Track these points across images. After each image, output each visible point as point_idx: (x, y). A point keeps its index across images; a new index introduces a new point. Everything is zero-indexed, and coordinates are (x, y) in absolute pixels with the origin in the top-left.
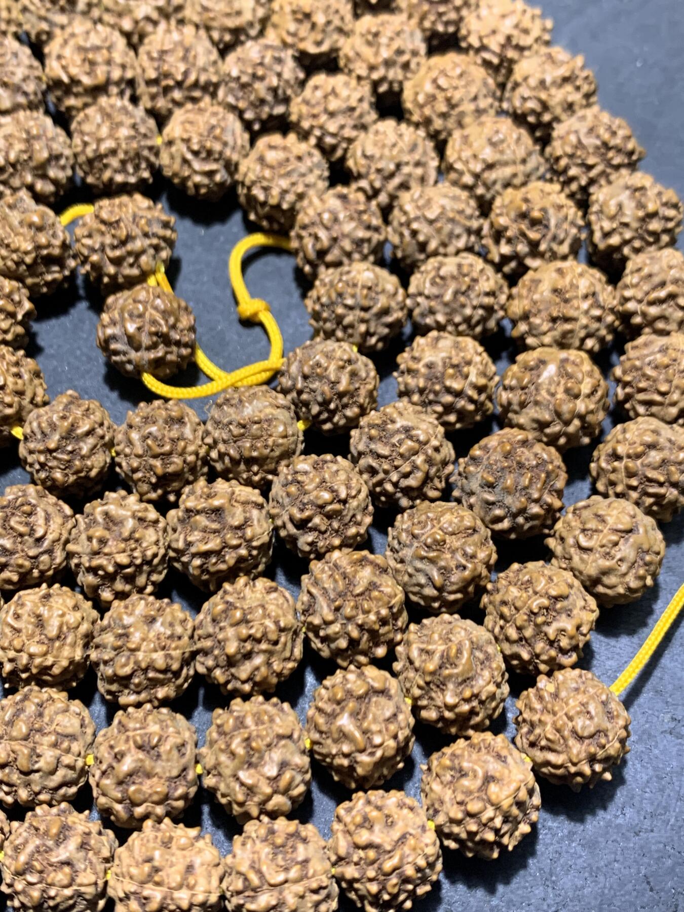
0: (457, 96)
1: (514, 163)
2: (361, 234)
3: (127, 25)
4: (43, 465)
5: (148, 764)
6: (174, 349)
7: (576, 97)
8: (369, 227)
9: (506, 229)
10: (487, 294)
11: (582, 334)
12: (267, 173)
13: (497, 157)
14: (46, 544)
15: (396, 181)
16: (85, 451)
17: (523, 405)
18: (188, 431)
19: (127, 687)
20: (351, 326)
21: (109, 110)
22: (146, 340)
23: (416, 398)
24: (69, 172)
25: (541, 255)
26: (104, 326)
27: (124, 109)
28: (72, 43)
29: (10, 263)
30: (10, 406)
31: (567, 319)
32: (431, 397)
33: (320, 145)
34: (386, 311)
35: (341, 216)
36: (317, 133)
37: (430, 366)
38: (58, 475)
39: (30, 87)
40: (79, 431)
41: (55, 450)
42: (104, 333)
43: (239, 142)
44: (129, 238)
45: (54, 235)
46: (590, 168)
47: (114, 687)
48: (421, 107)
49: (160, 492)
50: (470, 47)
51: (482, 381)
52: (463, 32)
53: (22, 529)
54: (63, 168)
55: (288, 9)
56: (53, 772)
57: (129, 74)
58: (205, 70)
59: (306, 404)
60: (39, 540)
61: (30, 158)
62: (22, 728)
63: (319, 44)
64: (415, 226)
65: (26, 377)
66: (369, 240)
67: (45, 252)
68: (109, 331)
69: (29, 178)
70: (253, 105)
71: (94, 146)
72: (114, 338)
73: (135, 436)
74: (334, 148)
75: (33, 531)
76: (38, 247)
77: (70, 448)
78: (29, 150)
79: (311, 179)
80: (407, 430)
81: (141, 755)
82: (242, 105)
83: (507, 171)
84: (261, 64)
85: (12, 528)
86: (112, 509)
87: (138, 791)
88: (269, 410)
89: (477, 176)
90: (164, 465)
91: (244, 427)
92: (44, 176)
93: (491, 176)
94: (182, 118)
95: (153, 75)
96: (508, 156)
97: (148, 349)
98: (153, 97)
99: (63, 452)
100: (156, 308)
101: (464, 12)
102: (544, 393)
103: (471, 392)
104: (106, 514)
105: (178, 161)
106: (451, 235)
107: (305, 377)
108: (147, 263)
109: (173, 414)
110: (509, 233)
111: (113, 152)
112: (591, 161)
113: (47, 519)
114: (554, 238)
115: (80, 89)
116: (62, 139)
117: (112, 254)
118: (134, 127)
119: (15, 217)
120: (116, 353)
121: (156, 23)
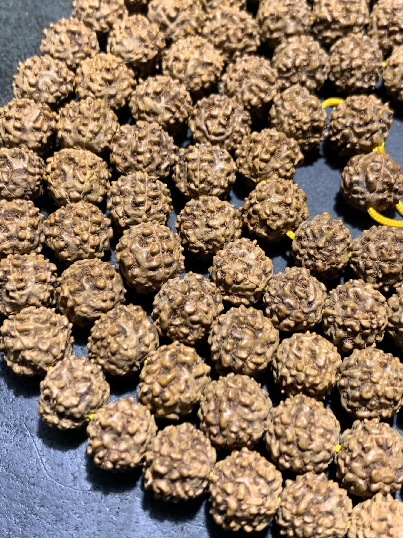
4: (311, 256)
5: (385, 458)
14: (314, 306)
16: (338, 252)
19: (364, 405)
21: (359, 41)
22: (379, 187)
24: (326, 77)
26: (351, 175)
29: (293, 128)
30: (292, 217)
38: (319, 264)
39: (306, 22)
40: (337, 238)
41: (321, 248)
42: (351, 179)
44: (372, 121)
45: (322, 115)
47: (356, 405)
49: (381, 284)
53: (302, 294)
54: (324, 74)
56: (318, 453)
57: (367, 21)
60: (310, 303)
61: (308, 65)
62: (303, 421)
65: (301, 200)
67: (316, 124)
68: (355, 178)
69: (304, 78)
71: (347, 62)
72: (358, 183)
73: (372, 246)
75: (308, 297)
76: (313, 120)
77: (330, 248)
78: (309, 60)
81: (381, 451)
85: (295, 293)
86: (358, 290)
87: (377, 474)
90: (390, 267)
92: (313, 78)
95: (384, 22)
97: (379, 192)
98: (381, 37)
99: (325, 250)
100: (387, 167)
104: (355, 293)
105: (399, 77)
108: (377, 139)
109: (397, 236)
111: (359, 67)
113: (315, 291)
115: (337, 26)
116: (326, 55)
117: (358, 130)
118: (373, 53)
119: (300, 100)
120: (356, 192)
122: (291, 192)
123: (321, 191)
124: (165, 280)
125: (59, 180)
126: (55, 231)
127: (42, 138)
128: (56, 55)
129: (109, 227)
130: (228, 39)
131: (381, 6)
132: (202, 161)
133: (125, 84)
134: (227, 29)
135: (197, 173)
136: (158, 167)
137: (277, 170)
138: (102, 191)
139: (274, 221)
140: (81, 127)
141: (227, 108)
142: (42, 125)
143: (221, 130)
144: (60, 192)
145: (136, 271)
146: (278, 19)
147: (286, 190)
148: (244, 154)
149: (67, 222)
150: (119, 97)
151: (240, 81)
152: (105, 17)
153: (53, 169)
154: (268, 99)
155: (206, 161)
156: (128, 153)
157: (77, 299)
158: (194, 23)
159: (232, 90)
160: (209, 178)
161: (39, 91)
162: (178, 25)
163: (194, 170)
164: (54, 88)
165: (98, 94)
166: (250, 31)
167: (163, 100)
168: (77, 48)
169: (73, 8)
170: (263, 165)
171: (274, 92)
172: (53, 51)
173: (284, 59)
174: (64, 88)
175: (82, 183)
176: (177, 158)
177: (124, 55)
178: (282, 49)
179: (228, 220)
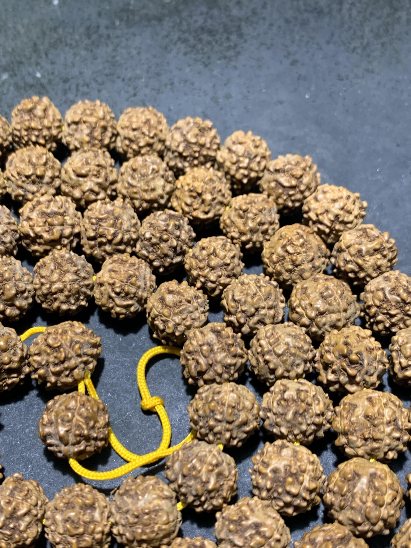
0: (300, 258)
1: (339, 311)
2: (229, 361)
3: (77, 194)
6: (93, 442)
7: (383, 262)
8: (235, 356)
9: (332, 363)
10: (318, 415)
11: (386, 449)
12: (166, 311)
13: (327, 306)
15: (256, 319)
16: (22, 528)
17: (342, 508)
18: (97, 515)
20: (220, 433)
21: (60, 260)
22: (72, 439)
23: (264, 494)
25: (358, 384)
26: (44, 425)
27: (70, 259)
28: (38, 208)
31: (375, 440)
32: (276, 495)
33: (204, 288)
34: (245, 423)
35: (216, 348)
36: (203, 280)
37: (275, 471)
39: (8, 238)
40: (19, 513)
41: (1, 528)
42: (43, 431)
43: (148, 284)
44: (66, 359)
45: (15, 354)
46: (392, 316)
48: (274, 263)
50: (310, 219)
51: (313, 485)
52: (305, 208)
54: (26, 298)
55: (186, 188)
57: (76, 230)
58: (128, 231)
59: (185, 495)
61: (3, 294)
63: (206, 213)
64: (267, 357)
66: (235, 365)
67: (7, 367)
68: (47, 430)
70: (159, 257)
71: (48, 286)
72: (50, 435)
73: (59, 517)
74: (214, 290)
76: (1, 363)
77: (12, 526)
78: (3, 288)
79: (196, 314)
80: (257, 526)
82: (151, 257)
83: (334, 317)
84: (166, 230)
88: (156, 502)
89: (312, 319)
90: (78, 542)
91: (137, 517)
92: (12, 305)
93: (322, 320)
94: (110, 267)
95: (92, 234)
96: (335, 307)
97: (74, 444)
98: (92, 247)
99: (7, 529)
100: (80, 415)
101: (307, 194)
102: (357, 500)
103: (305, 494)
105: (106, 296)
106: (292, 365)
107: (184, 476)
108: (78, 374)
109: (87, 501)
110: (334, 367)
111: (61, 291)
112: (393, 312)
114: (366, 373)
115: (42, 241)
117: (52, 369)
118: (76, 273)
120: (51, 445)
121: (97, 194)
123: (31, 432)
131: (90, 213)
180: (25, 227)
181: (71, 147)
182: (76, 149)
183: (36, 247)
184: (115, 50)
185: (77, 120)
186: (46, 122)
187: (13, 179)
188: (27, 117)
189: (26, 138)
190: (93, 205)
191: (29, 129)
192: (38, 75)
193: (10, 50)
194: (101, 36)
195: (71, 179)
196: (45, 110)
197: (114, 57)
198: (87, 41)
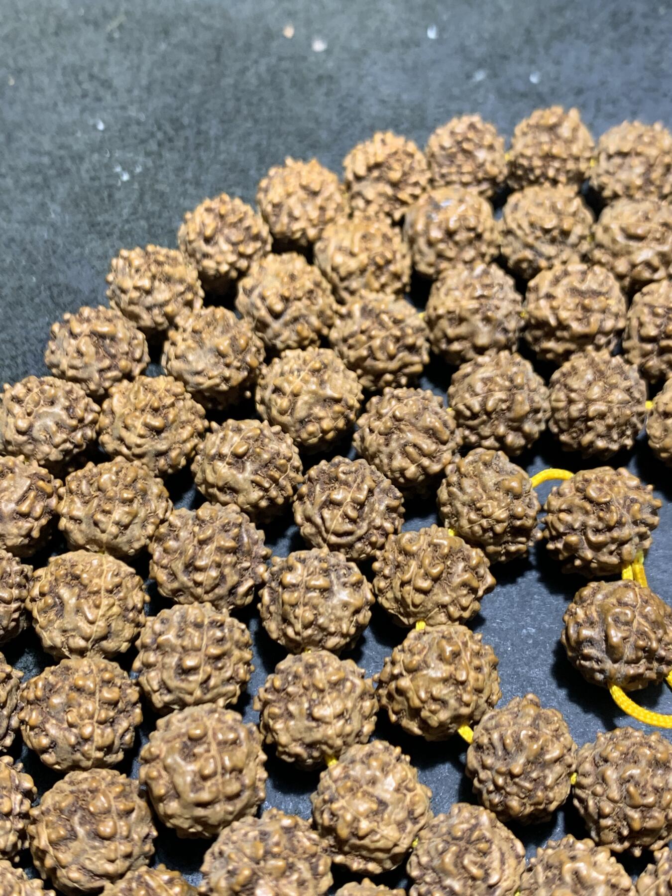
3: (622, 266)
4: (498, 789)
6: (655, 664)
16: (549, 781)
21: (603, 367)
22: (629, 653)
24: (543, 427)
26: (578, 624)
27: (619, 367)
28: (565, 281)
29: (477, 528)
30: (467, 705)
38: (514, 803)
39: (512, 325)
40: (548, 757)
41: (518, 776)
42: (578, 633)
44: (620, 524)
45: (529, 506)
49: (626, 844)
53: (475, 871)
54: (538, 422)
60: (492, 888)
61: (509, 409)
65: (486, 670)
67: (518, 523)
68: (586, 632)
69: (502, 430)
71: (581, 405)
72: (591, 641)
73: (611, 774)
75: (487, 875)
76: (513, 517)
77: (534, 775)
78: (511, 400)
85: (464, 867)
86: (582, 867)
90: (644, 818)
92: (518, 429)
95: (653, 332)
97: (629, 662)
98: (645, 355)
99: (525, 779)
100: (645, 617)
104: (576, 874)
108: (630, 554)
109: (659, 755)
111: (602, 416)
113: (503, 862)
115: (566, 334)
116: (543, 389)
117: (593, 538)
118: (628, 390)
119: (490, 477)
120: (588, 658)
121: (655, 270)
122: (466, 657)
123: (529, 636)
124: (226, 823)
125: (52, 615)
126: (34, 717)
127: (31, 530)
128: (71, 373)
129: (135, 704)
130: (372, 355)
131: (647, 299)
132: (308, 589)
133: (186, 433)
134: (371, 338)
135: (299, 611)
136: (232, 591)
137: (444, 606)
138: (128, 631)
139: (434, 712)
140: (99, 517)
141: (359, 489)
142: (32, 507)
143: (349, 527)
144: (51, 637)
145: (173, 806)
146: (461, 320)
147: (456, 655)
148: (387, 572)
149: (56, 700)
150: (173, 454)
151: (387, 434)
152: (162, 305)
153: (43, 594)
154: (436, 468)
155: (315, 588)
156: (178, 566)
157: (61, 856)
158: (315, 322)
159: (372, 450)
160: (321, 620)
161: (35, 440)
162: (286, 325)
163: (294, 606)
164: (59, 438)
165: (137, 451)
166: (410, 341)
167: (249, 467)
168: (107, 363)
169: (109, 283)
170: (419, 598)
171: (447, 456)
172: (64, 365)
173: (467, 395)
174: (78, 436)
175: (92, 623)
176: (266, 576)
177: (188, 377)
178: (467, 375)
179: (349, 705)
180: (543, 310)
181: (607, 193)
182: (616, 196)
183: (551, 344)
184: (658, 52)
185: (626, 150)
186: (575, 149)
187: (519, 233)
188: (545, 138)
189: (538, 172)
190: (652, 287)
191: (549, 157)
192: (534, 79)
193: (486, 35)
194: (635, 28)
195: (614, 241)
196: (575, 130)
197: (657, 63)
198: (611, 35)
